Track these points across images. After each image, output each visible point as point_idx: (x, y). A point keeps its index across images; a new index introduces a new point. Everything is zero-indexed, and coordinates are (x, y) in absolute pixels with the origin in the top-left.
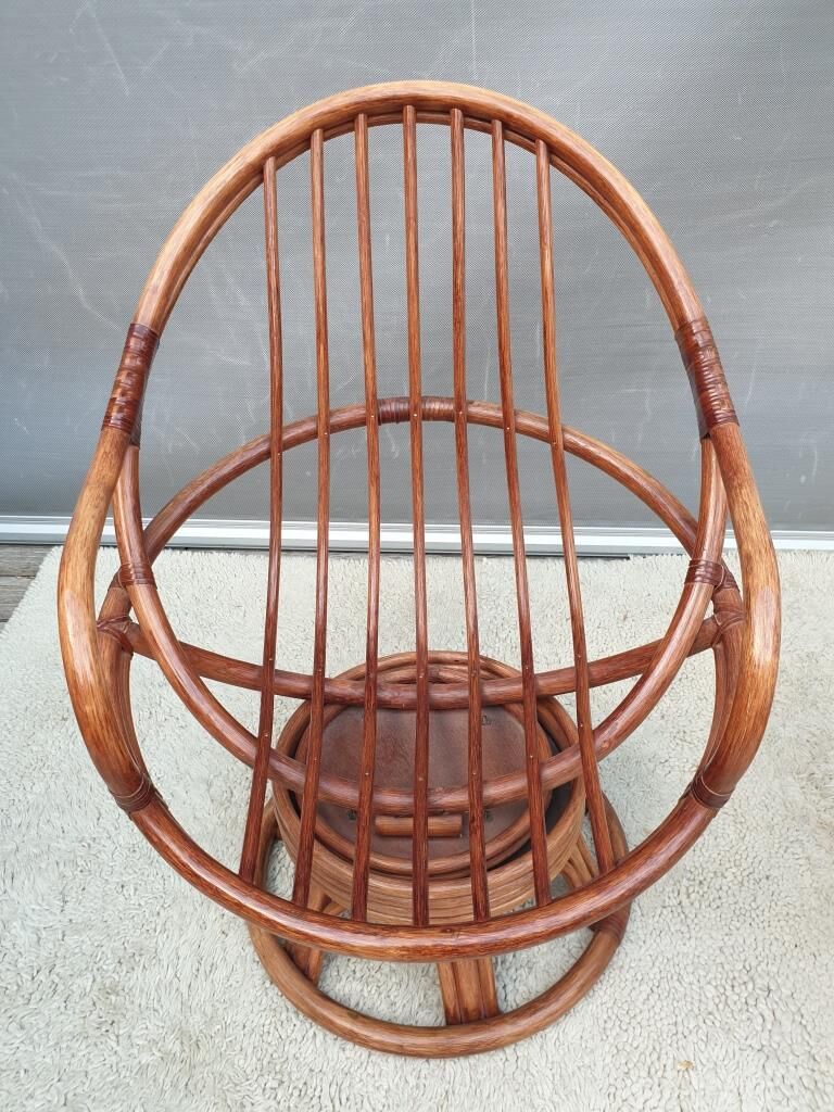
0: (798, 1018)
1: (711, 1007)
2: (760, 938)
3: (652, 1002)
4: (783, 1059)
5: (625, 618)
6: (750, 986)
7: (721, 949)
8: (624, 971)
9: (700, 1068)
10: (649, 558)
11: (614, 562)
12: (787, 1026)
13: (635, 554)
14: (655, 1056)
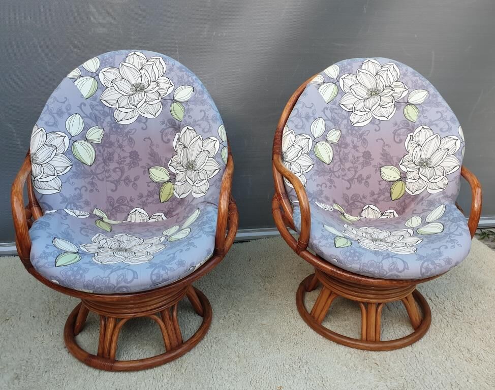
0: (317, 368)
1: (288, 371)
2: (304, 349)
3: (267, 372)
4: (312, 380)
5: (250, 260)
6: (301, 362)
7: (290, 355)
8: (257, 366)
9: (285, 387)
10: (257, 240)
11: (244, 243)
12: (313, 371)
13: (252, 240)
14: (269, 387)
